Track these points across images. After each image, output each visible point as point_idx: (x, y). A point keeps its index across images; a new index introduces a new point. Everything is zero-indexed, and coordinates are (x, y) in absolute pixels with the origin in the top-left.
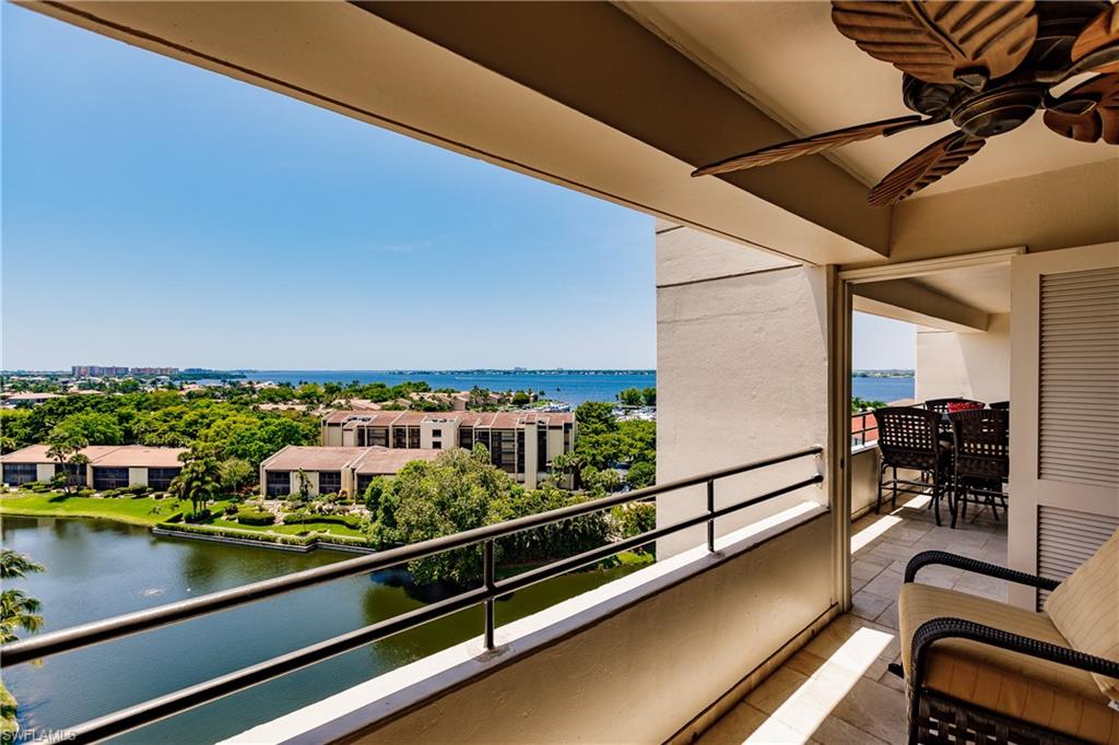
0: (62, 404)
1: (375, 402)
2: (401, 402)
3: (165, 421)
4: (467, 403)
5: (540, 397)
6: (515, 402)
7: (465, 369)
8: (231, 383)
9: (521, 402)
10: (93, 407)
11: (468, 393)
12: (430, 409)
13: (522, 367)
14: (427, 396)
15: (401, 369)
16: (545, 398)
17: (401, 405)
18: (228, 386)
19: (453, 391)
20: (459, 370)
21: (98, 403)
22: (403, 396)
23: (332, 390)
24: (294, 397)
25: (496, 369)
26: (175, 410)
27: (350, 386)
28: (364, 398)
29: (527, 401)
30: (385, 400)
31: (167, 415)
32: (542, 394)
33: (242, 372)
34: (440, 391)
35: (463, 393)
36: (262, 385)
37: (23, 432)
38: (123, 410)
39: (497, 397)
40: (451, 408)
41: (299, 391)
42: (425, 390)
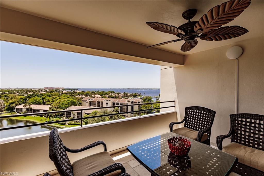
0: (31, 95)
1: (100, 96)
2: (107, 96)
3: (52, 99)
4: (122, 96)
5: (140, 95)
6: (133, 96)
7: (125, 88)
8: (73, 91)
9: (135, 96)
10: (37, 96)
11: (123, 94)
12: (112, 98)
13: (139, 88)
14: (113, 94)
15: (111, 88)
16: (141, 95)
17: (106, 96)
18: (72, 92)
19: (119, 93)
20: (124, 88)
21: (38, 95)
22: (107, 94)
23: (93, 93)
24: (84, 94)
25: (132, 88)
26: (55, 97)
27: (97, 92)
28: (99, 95)
29: (136, 96)
30: (103, 95)
31: (53, 98)
32: (141, 94)
33: (77, 88)
34: (117, 93)
35: (122, 94)
36: (79, 91)
37: (23, 101)
38: (43, 97)
39: (129, 95)
40: (118, 97)
41: (85, 93)
42: (113, 93)
